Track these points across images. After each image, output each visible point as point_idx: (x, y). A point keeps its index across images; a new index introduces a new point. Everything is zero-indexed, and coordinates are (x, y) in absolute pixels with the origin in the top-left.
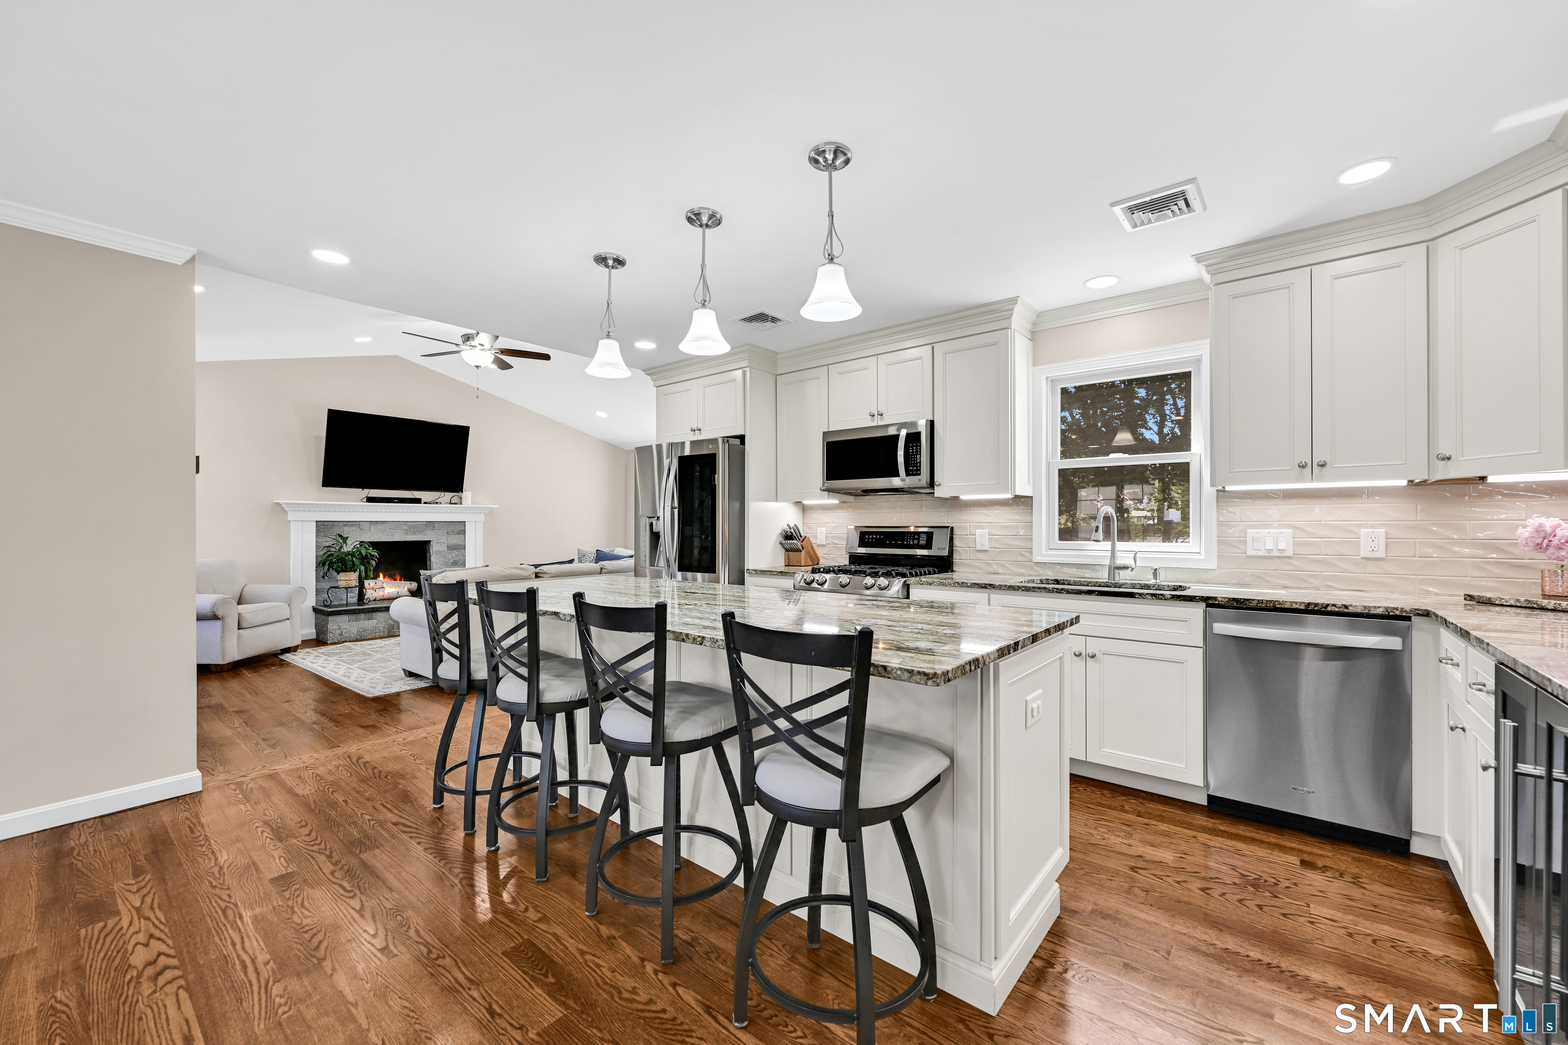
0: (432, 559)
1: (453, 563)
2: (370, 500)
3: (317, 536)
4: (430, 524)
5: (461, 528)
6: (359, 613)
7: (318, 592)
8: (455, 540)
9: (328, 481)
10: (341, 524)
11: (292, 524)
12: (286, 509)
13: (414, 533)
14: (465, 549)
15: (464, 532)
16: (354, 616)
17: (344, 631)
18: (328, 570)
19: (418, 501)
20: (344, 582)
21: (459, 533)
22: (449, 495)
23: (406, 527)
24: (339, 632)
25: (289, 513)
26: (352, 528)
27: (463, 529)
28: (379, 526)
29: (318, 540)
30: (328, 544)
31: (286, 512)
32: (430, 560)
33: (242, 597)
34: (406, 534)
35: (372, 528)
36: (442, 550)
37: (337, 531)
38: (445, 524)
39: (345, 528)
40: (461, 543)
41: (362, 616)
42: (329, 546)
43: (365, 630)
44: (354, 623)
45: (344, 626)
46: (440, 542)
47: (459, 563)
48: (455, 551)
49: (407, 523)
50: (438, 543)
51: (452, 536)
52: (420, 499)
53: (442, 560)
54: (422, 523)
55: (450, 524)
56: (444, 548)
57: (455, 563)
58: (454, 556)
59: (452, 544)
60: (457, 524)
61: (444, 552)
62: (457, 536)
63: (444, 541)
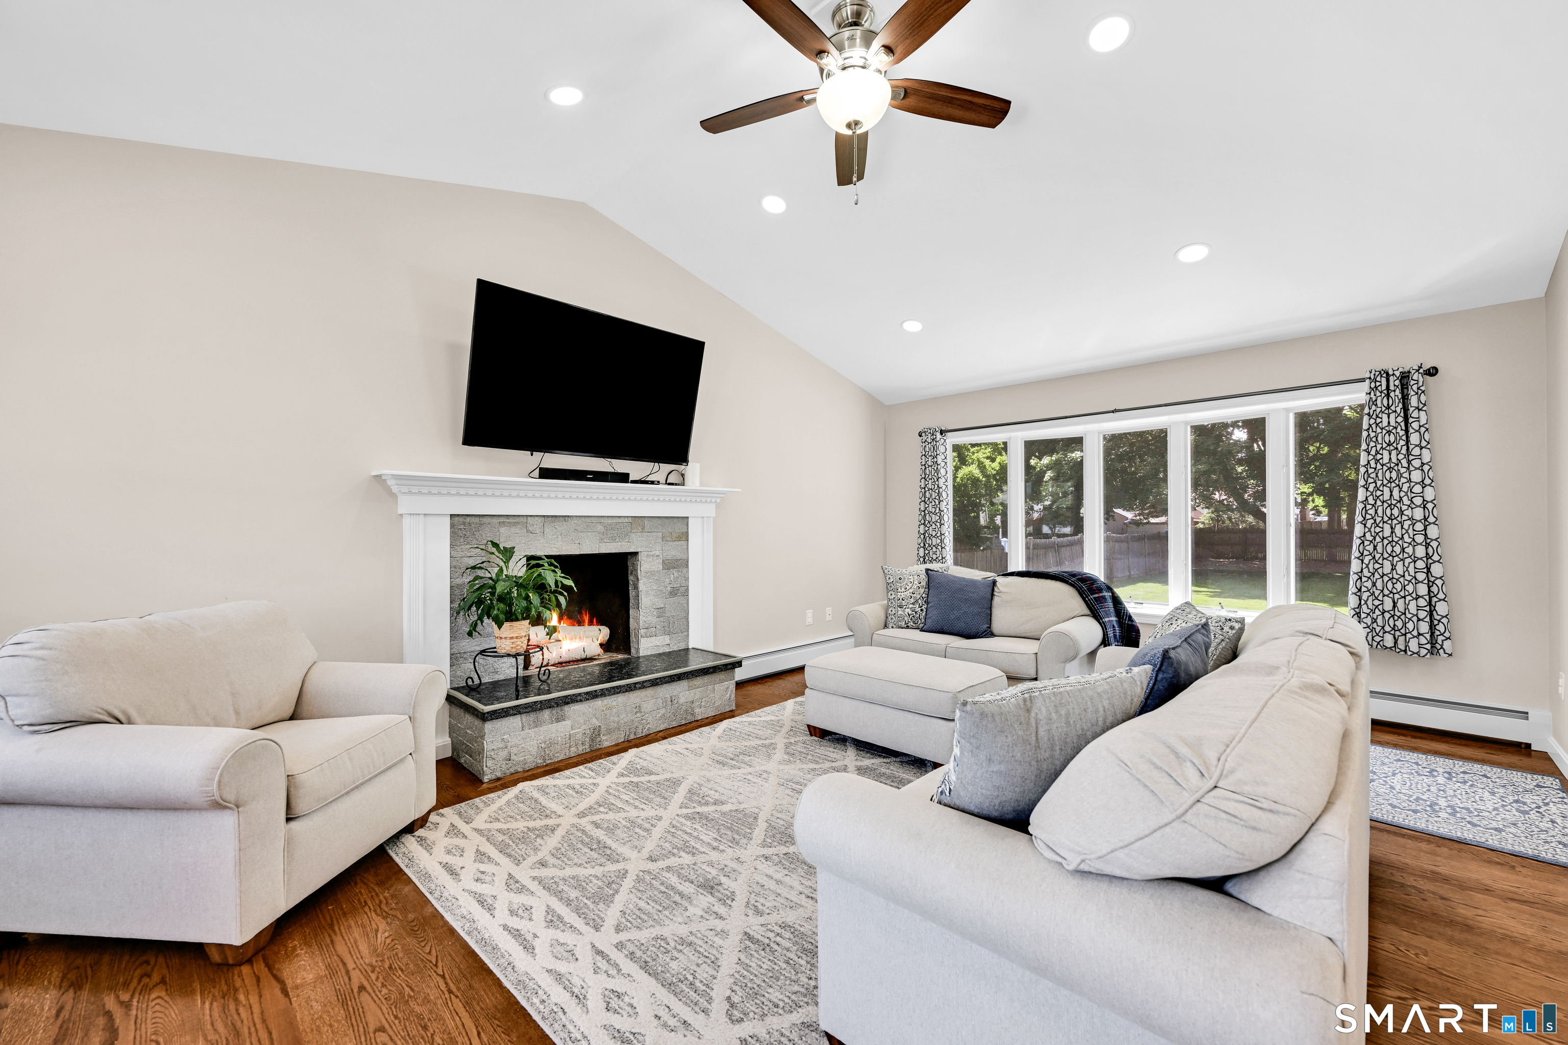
0: (642, 586)
1: (671, 593)
2: (546, 473)
3: (452, 546)
4: (637, 521)
5: (679, 528)
6: (541, 709)
7: (455, 658)
8: (673, 551)
9: (471, 438)
10: (495, 520)
11: (406, 521)
12: (395, 489)
13: (613, 539)
14: (687, 566)
15: (685, 537)
16: (532, 716)
17: (514, 750)
18: (480, 618)
19: (623, 478)
20: (508, 642)
21: (679, 539)
22: (666, 468)
23: (600, 528)
24: (504, 754)
25: (402, 499)
26: (513, 530)
27: (685, 530)
28: (561, 527)
29: (455, 554)
30: (472, 562)
31: (394, 496)
32: (636, 587)
33: (306, 698)
34: (601, 541)
35: (547, 530)
36: (654, 568)
37: (487, 535)
38: (659, 521)
39: (503, 530)
40: (681, 556)
41: (546, 714)
42: (474, 568)
43: (552, 744)
44: (532, 732)
45: (513, 741)
46: (651, 553)
47: (680, 592)
48: (674, 571)
49: (602, 520)
50: (648, 556)
51: (670, 543)
52: (628, 475)
53: (654, 588)
54: (626, 520)
55: (666, 521)
56: (657, 565)
57: (674, 593)
58: (672, 579)
59: (669, 558)
60: (676, 520)
61: (657, 572)
62: (677, 543)
63: (657, 553)
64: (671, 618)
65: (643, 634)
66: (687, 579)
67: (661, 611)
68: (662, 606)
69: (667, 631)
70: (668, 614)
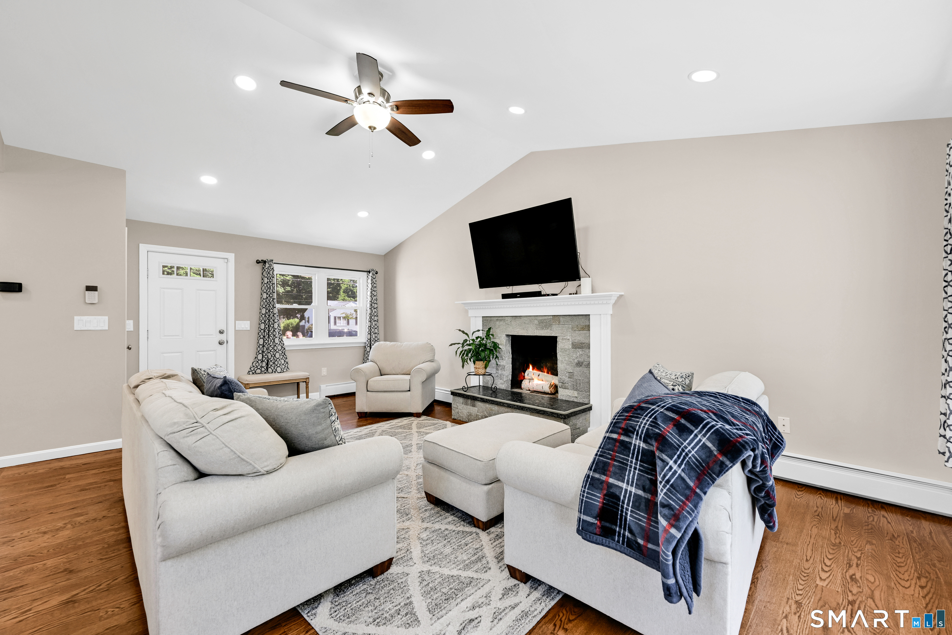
0: (559, 357)
1: (577, 364)
2: (505, 296)
4: (556, 318)
5: (583, 322)
8: (579, 337)
9: (483, 284)
10: (495, 319)
11: (471, 319)
12: (466, 308)
13: (542, 328)
14: (589, 348)
15: (588, 328)
19: (538, 294)
21: (583, 329)
23: (537, 322)
25: (469, 311)
26: (501, 323)
27: (587, 324)
28: (518, 321)
34: (537, 329)
36: (566, 347)
37: (492, 325)
38: (570, 318)
39: (497, 323)
40: (584, 340)
46: (565, 338)
47: (584, 364)
48: (580, 350)
49: (537, 318)
50: (563, 339)
51: (577, 332)
52: (541, 292)
53: (566, 359)
54: (549, 317)
55: (575, 317)
56: (568, 345)
57: (579, 364)
58: (578, 355)
59: (576, 341)
60: (580, 317)
61: (568, 349)
62: (581, 332)
63: (568, 337)
64: (578, 380)
65: (561, 386)
66: (589, 357)
67: (571, 375)
68: (572, 371)
69: (575, 388)
70: (575, 377)
